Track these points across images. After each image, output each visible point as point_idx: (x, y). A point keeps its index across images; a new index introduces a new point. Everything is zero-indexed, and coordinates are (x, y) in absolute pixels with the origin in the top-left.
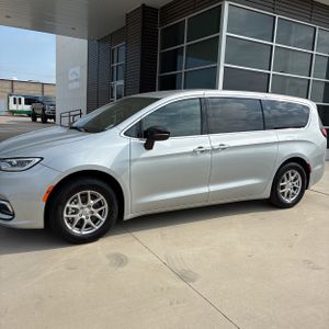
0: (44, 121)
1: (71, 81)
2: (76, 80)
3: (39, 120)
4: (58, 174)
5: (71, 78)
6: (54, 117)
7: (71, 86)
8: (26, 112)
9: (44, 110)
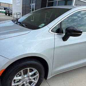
0: (9, 15)
1: (17, 3)
2: (19, 3)
3: (7, 15)
4: (8, 60)
5: (17, 2)
6: (12, 14)
7: (17, 5)
8: (4, 12)
9: (9, 12)
